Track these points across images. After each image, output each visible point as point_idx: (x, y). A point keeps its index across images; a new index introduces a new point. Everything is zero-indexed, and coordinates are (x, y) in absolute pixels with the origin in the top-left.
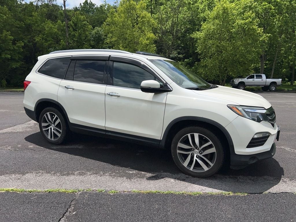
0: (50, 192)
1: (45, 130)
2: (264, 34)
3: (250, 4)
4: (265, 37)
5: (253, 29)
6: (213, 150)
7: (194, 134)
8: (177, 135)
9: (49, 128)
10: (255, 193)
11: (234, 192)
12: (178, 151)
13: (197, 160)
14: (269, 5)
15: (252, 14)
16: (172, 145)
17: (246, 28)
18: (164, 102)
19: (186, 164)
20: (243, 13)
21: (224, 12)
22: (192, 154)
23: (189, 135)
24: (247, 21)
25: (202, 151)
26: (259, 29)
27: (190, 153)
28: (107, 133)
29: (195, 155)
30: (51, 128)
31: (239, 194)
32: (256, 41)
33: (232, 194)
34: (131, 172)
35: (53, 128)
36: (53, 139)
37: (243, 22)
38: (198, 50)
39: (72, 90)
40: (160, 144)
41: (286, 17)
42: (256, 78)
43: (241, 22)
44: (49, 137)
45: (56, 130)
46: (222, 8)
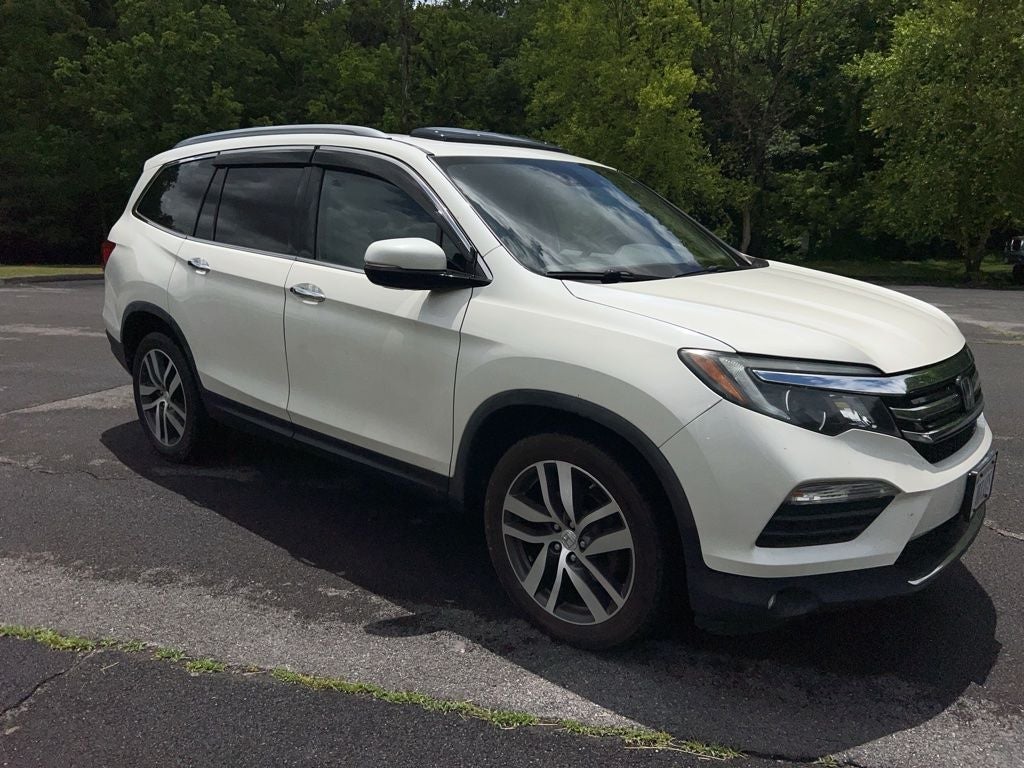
7: (555, 464)
8: (502, 465)
9: (157, 403)
10: (776, 757)
12: (507, 530)
13: (569, 571)
16: (486, 503)
18: (455, 327)
19: (531, 583)
22: (552, 545)
23: (540, 468)
25: (588, 540)
27: (546, 540)
28: (296, 437)
29: (565, 552)
30: (162, 404)
31: (701, 749)
33: (664, 743)
35: (166, 406)
36: (165, 442)
38: (873, 125)
39: (204, 273)
40: (450, 492)
44: (158, 434)
45: (172, 411)
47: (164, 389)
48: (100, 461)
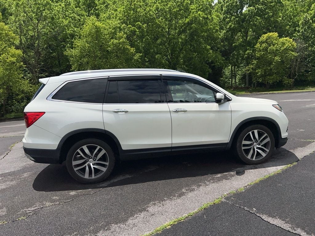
0: (204, 209)
1: (78, 170)
2: (136, 54)
4: (137, 56)
5: (127, 48)
6: (268, 140)
7: (254, 131)
9: (86, 164)
10: (298, 161)
11: (291, 164)
12: (243, 148)
13: (258, 150)
14: (133, 28)
15: (124, 35)
16: (238, 145)
17: (121, 47)
18: (230, 109)
19: (249, 157)
20: (115, 33)
21: (97, 31)
23: (251, 133)
24: (120, 41)
25: (260, 143)
26: (132, 49)
28: (173, 150)
29: (255, 147)
30: (88, 164)
31: (294, 164)
32: (131, 59)
34: (219, 176)
35: (91, 164)
37: (117, 41)
39: (124, 113)
40: (227, 146)
41: (148, 39)
43: (116, 41)
44: (87, 176)
45: (98, 164)
46: (94, 27)
47: (91, 158)
48: (73, 193)
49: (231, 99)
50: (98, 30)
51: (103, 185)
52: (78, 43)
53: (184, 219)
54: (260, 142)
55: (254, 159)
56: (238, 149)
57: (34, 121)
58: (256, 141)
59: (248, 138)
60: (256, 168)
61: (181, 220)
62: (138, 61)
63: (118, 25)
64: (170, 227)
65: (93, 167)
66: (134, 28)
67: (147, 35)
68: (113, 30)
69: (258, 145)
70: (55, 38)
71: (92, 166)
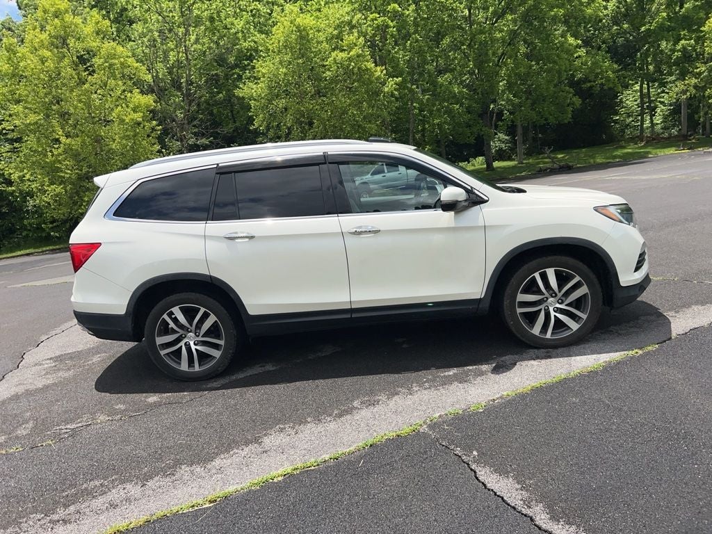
0: (371, 445)
1: (167, 354)
2: (388, 79)
3: (349, 18)
4: (391, 85)
5: (367, 69)
6: (584, 290)
7: (545, 271)
8: (514, 281)
9: (182, 343)
10: (665, 341)
11: (640, 349)
12: (519, 310)
13: (558, 315)
14: (383, 18)
15: (359, 38)
16: (505, 303)
17: (354, 67)
18: (481, 223)
19: (536, 331)
20: (339, 37)
21: (301, 37)
22: (545, 308)
23: (537, 275)
24: (351, 53)
25: (564, 299)
26: (378, 68)
27: (542, 307)
28: (355, 315)
29: (551, 309)
30: (186, 344)
31: (650, 348)
32: (377, 93)
34: (451, 373)
35: (192, 343)
36: (197, 368)
38: (257, 125)
39: (247, 240)
40: (480, 306)
41: (417, 41)
42: (388, 172)
43: (341, 56)
44: (184, 366)
45: (204, 343)
46: (294, 29)
47: (191, 332)
48: (153, 398)
49: (486, 199)
50: (303, 35)
51: (215, 384)
52: (264, 67)
53: (318, 465)
54: (563, 295)
55: (549, 335)
56: (507, 312)
57: (83, 260)
58: (553, 294)
59: (532, 288)
60: (550, 357)
61: (309, 467)
62: (393, 95)
63: (347, 18)
64: (280, 479)
65: (196, 349)
66: (385, 20)
67: (416, 32)
68: (335, 29)
69: (560, 303)
70: (221, 61)
71: (193, 347)
